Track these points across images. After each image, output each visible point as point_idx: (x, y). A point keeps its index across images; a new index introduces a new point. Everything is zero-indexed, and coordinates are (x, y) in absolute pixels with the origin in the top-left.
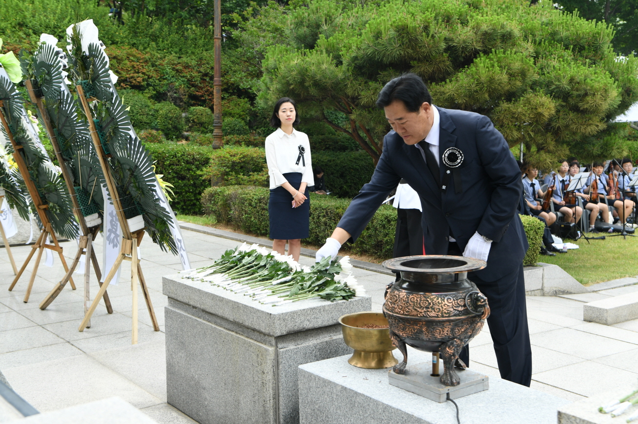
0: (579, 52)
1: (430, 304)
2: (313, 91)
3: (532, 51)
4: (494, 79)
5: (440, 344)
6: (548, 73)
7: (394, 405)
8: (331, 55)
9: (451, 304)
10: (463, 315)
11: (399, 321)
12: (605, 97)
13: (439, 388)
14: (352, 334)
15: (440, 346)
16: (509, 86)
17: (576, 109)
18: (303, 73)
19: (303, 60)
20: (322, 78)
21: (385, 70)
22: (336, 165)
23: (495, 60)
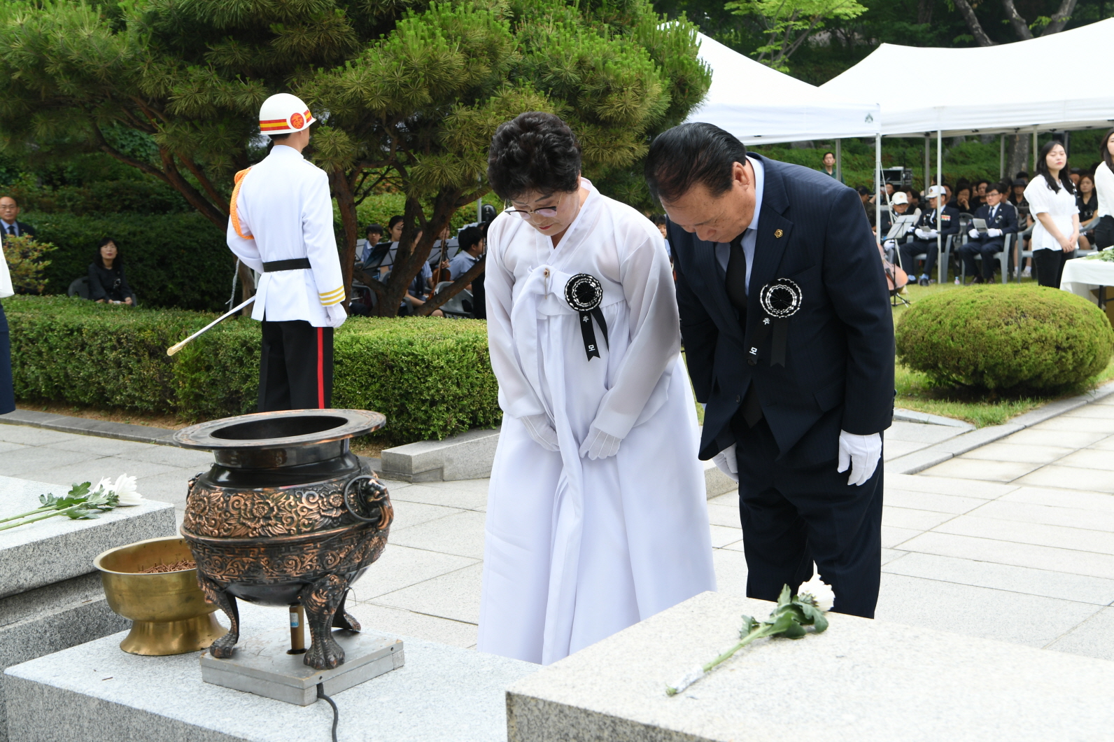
0: (593, 10)
1: (272, 509)
2: (66, 85)
3: (505, 6)
4: (437, 61)
5: (300, 587)
6: (539, 49)
7: (207, 724)
8: (99, 8)
9: (316, 506)
10: (342, 525)
11: (212, 551)
12: (641, 95)
13: (300, 676)
14: (124, 587)
15: (299, 592)
16: (468, 75)
17: (592, 118)
18: (39, 46)
19: (36, 19)
20: (84, 58)
21: (220, 42)
22: (148, 243)
23: (436, 23)
